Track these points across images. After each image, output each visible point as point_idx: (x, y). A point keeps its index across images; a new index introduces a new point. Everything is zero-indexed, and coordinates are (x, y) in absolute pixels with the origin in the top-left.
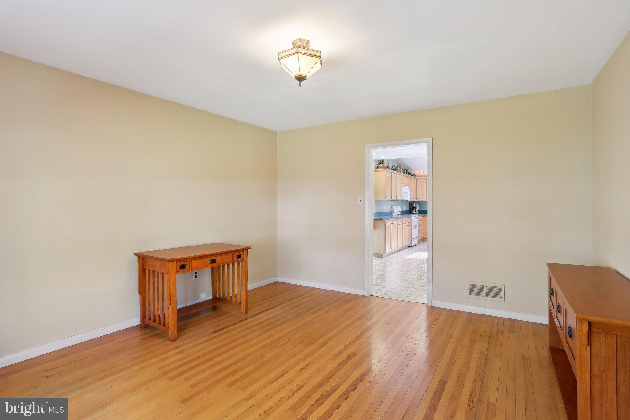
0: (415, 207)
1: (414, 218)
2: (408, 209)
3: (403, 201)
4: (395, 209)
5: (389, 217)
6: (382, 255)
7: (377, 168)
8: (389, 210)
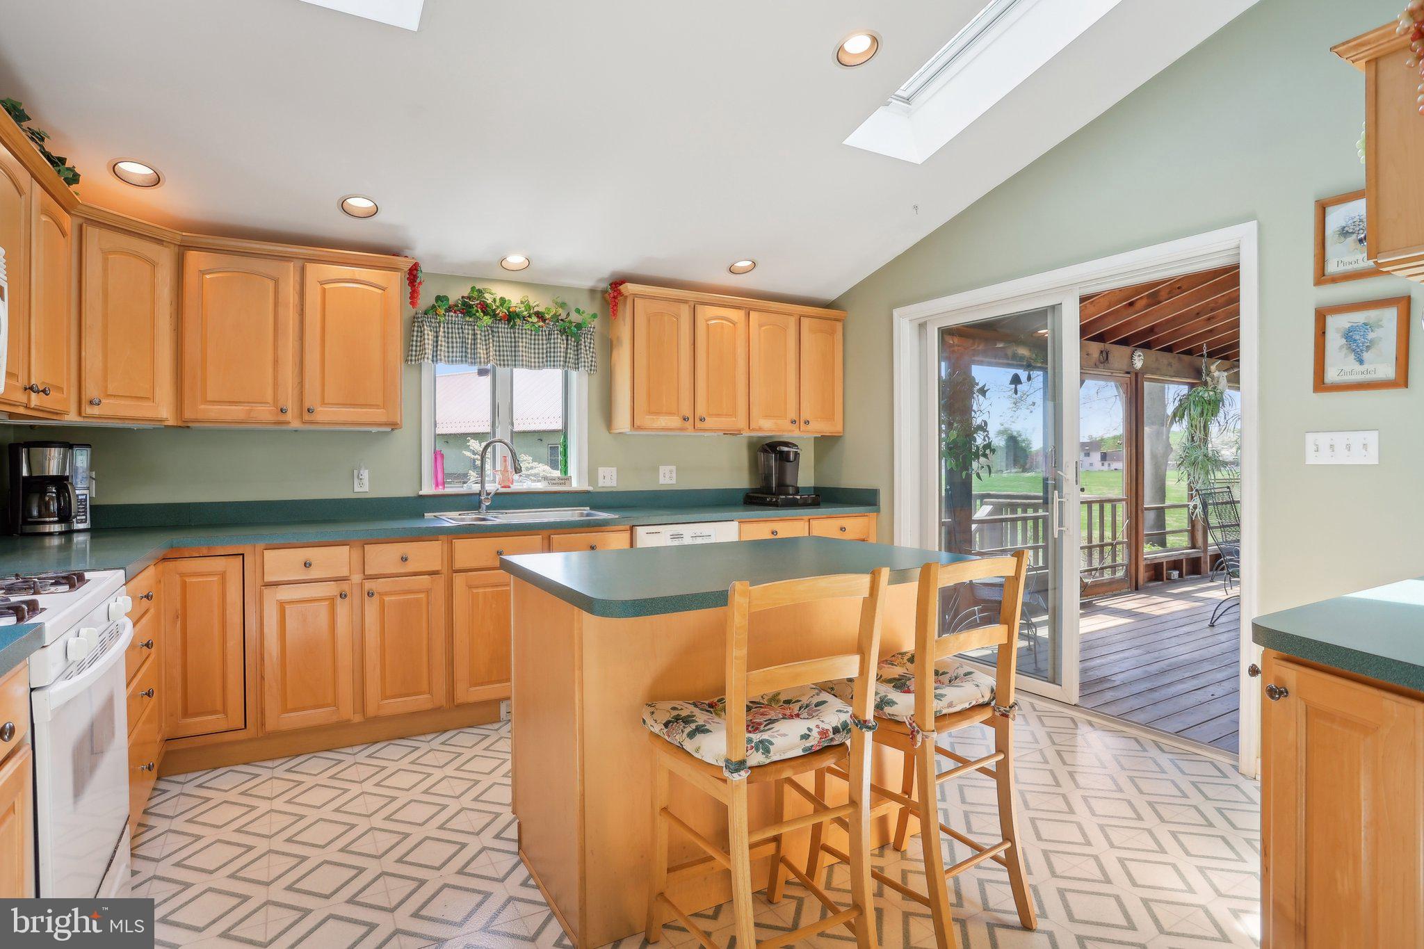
0: (60, 482)
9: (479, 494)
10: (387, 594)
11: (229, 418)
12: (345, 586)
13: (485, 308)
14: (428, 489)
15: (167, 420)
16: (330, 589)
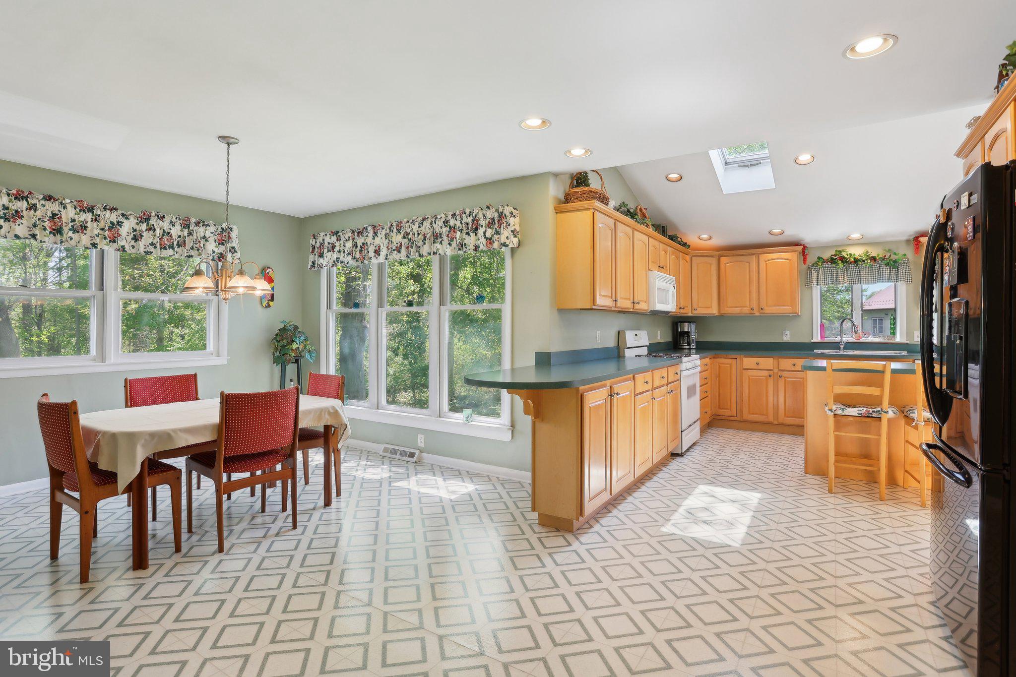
0: (688, 333)
1: (688, 368)
2: (668, 338)
3: (655, 313)
4: (630, 338)
5: (611, 367)
6: (572, 524)
7: (568, 199)
8: (611, 343)
9: (840, 342)
10: (787, 378)
11: (735, 312)
12: (771, 372)
13: (843, 259)
14: (817, 338)
15: (715, 314)
16: (766, 373)
